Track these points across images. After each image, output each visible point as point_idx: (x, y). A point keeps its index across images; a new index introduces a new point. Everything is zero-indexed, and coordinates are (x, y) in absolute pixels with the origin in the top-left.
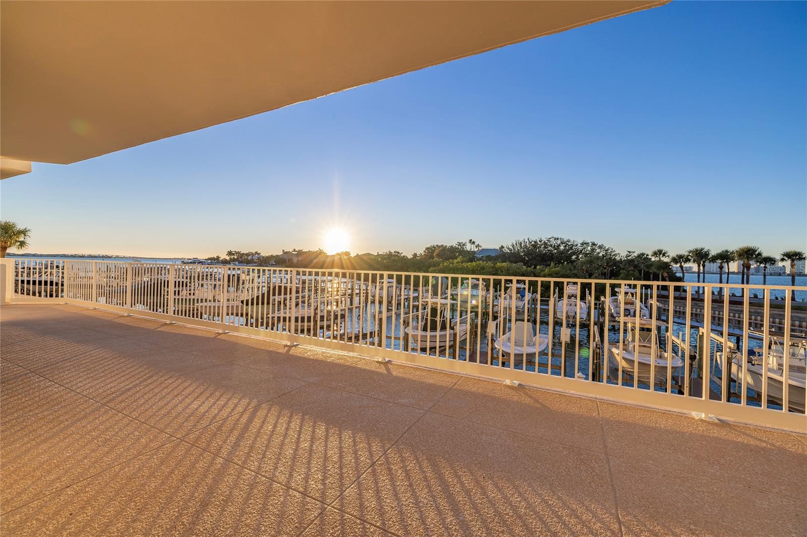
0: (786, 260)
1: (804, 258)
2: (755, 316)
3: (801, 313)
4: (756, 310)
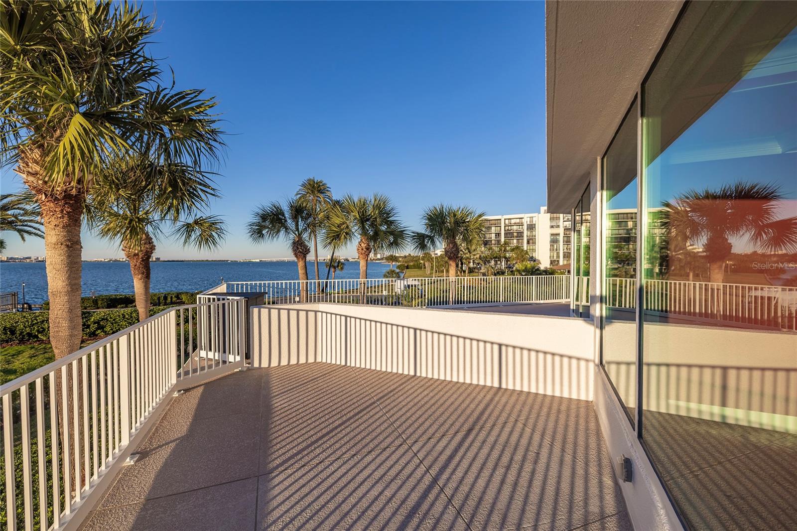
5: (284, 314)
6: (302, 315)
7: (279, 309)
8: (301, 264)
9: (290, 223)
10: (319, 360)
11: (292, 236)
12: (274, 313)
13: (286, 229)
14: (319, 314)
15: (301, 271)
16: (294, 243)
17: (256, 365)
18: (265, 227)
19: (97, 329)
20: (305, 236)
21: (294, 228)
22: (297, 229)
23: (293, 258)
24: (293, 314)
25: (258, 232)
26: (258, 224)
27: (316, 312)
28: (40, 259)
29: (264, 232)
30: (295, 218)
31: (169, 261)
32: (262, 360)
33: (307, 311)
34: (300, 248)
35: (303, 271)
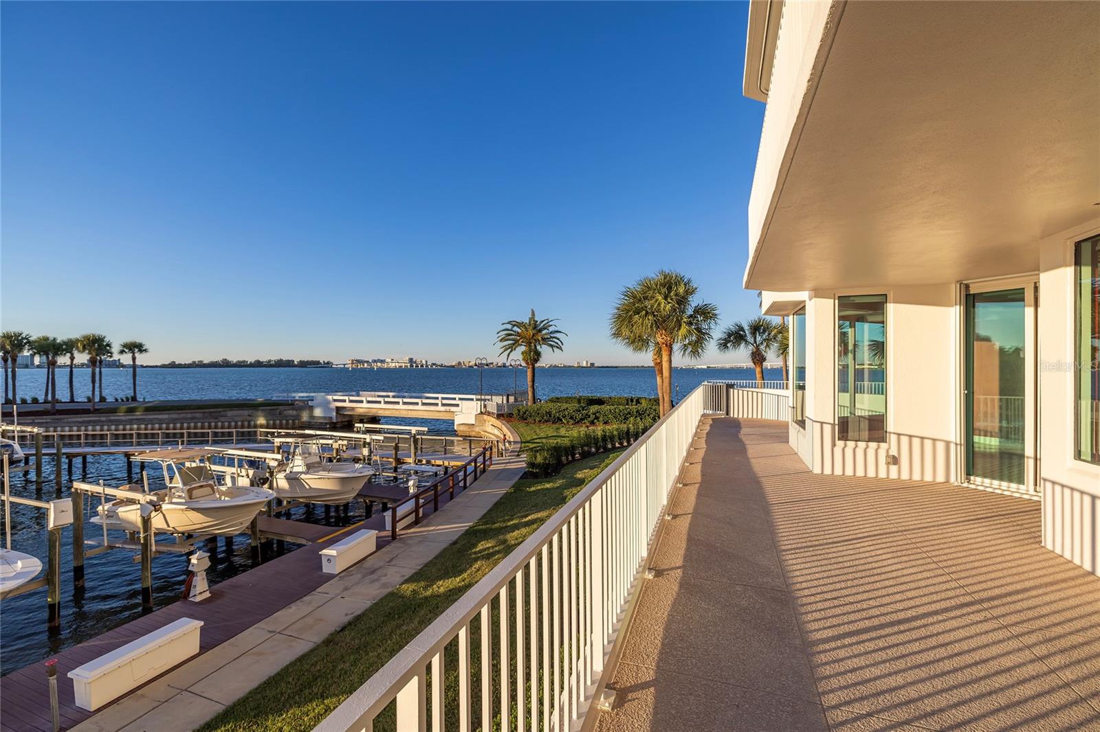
0: (126, 352)
1: (145, 350)
2: (108, 425)
3: (160, 414)
4: (108, 418)
5: (745, 393)
6: (755, 394)
7: (743, 391)
8: (758, 370)
9: (750, 338)
10: (763, 417)
11: (751, 347)
12: (741, 392)
13: (746, 341)
14: (764, 394)
15: (758, 376)
16: (752, 353)
17: (732, 416)
18: (730, 341)
19: (595, 419)
20: (762, 347)
21: (752, 342)
22: (755, 342)
23: (751, 365)
24: (750, 393)
25: (724, 345)
26: (725, 339)
27: (762, 393)
28: (499, 364)
29: (729, 345)
30: (754, 334)
31: (603, 367)
32: (734, 413)
33: (757, 392)
34: (758, 358)
35: (761, 375)
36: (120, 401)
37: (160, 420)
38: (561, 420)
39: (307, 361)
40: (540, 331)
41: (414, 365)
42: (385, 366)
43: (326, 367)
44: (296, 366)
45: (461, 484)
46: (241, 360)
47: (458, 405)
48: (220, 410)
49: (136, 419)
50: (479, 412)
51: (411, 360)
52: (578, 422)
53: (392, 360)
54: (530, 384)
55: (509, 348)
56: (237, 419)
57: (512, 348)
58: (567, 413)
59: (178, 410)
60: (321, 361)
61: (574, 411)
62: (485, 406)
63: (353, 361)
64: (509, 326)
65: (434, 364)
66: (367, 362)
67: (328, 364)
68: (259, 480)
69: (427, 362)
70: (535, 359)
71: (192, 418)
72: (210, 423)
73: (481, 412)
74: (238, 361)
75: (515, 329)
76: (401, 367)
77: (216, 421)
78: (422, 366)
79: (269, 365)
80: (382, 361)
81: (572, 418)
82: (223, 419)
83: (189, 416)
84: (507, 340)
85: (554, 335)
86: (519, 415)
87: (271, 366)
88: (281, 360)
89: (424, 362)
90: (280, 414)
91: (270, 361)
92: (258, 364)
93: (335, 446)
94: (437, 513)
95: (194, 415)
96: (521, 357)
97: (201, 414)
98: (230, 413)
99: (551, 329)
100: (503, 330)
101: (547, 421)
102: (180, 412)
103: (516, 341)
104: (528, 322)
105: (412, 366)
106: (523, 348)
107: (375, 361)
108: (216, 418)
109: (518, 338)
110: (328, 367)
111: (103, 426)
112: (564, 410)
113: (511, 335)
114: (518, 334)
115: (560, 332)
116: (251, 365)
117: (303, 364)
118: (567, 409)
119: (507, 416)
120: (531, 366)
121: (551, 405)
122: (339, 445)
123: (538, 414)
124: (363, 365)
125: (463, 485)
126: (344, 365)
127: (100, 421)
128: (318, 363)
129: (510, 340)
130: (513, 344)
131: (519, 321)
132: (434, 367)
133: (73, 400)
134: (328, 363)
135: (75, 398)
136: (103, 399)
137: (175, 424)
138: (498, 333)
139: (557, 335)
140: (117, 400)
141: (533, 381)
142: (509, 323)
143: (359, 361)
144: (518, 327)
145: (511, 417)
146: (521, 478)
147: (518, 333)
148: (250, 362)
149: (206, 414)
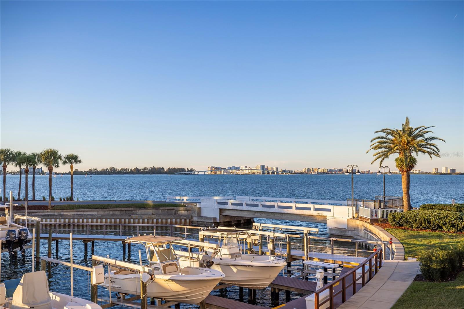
0: (67, 163)
36: (63, 200)
37: (92, 215)
38: (441, 228)
39: (174, 169)
40: (415, 138)
41: (266, 172)
42: (240, 172)
43: (189, 174)
44: (166, 173)
45: (360, 281)
46: (124, 168)
47: (329, 210)
48: (132, 209)
49: (77, 215)
50: (351, 217)
51: (263, 167)
52: (460, 230)
53: (246, 167)
54: (404, 190)
55: (384, 155)
56: (144, 217)
57: (385, 155)
58: (447, 221)
59: (104, 208)
60: (186, 169)
61: (455, 219)
62: (357, 211)
63: (211, 168)
64: (383, 135)
65: (284, 171)
66: (224, 169)
67: (191, 172)
68: (207, 262)
69: (277, 169)
70: (410, 166)
71: (113, 215)
72: (125, 219)
73: (353, 217)
74: (122, 169)
75: (390, 137)
76: (254, 173)
77: (130, 218)
78: (273, 173)
79: (145, 172)
80: (237, 168)
81: (453, 226)
82: (134, 217)
83: (111, 213)
84: (380, 148)
85: (430, 142)
86: (394, 221)
87: (147, 173)
88: (154, 168)
89: (275, 169)
90: (175, 214)
91: (145, 169)
92: (137, 171)
93: (249, 240)
94: (345, 303)
95: (114, 212)
96: (395, 164)
97: (119, 212)
98: (139, 212)
99: (426, 136)
100: (377, 138)
101: (425, 228)
102: (105, 210)
103: (390, 149)
104: (401, 129)
105: (263, 173)
106: (397, 155)
107: (230, 168)
108: (130, 216)
109: (392, 146)
110: (191, 174)
111: (56, 219)
112: (444, 217)
113: (384, 142)
114: (393, 142)
115: (436, 138)
116: (131, 172)
117: (171, 171)
118: (447, 216)
119: (381, 222)
120: (405, 173)
121: (429, 212)
122: (252, 240)
123: (416, 220)
124: (221, 172)
125: (361, 282)
126: (205, 172)
127: (54, 215)
128: (183, 170)
129: (384, 147)
130: (388, 152)
131: (392, 129)
132: (284, 173)
133: (35, 199)
134: (191, 170)
135: (35, 198)
136: (52, 199)
137: (101, 219)
138: (372, 141)
139: (433, 142)
140: (61, 200)
141: (408, 188)
142: (383, 131)
143: (217, 169)
144: (392, 135)
145: (385, 223)
146: (415, 280)
147: (391, 140)
148: (131, 170)
149: (122, 212)
